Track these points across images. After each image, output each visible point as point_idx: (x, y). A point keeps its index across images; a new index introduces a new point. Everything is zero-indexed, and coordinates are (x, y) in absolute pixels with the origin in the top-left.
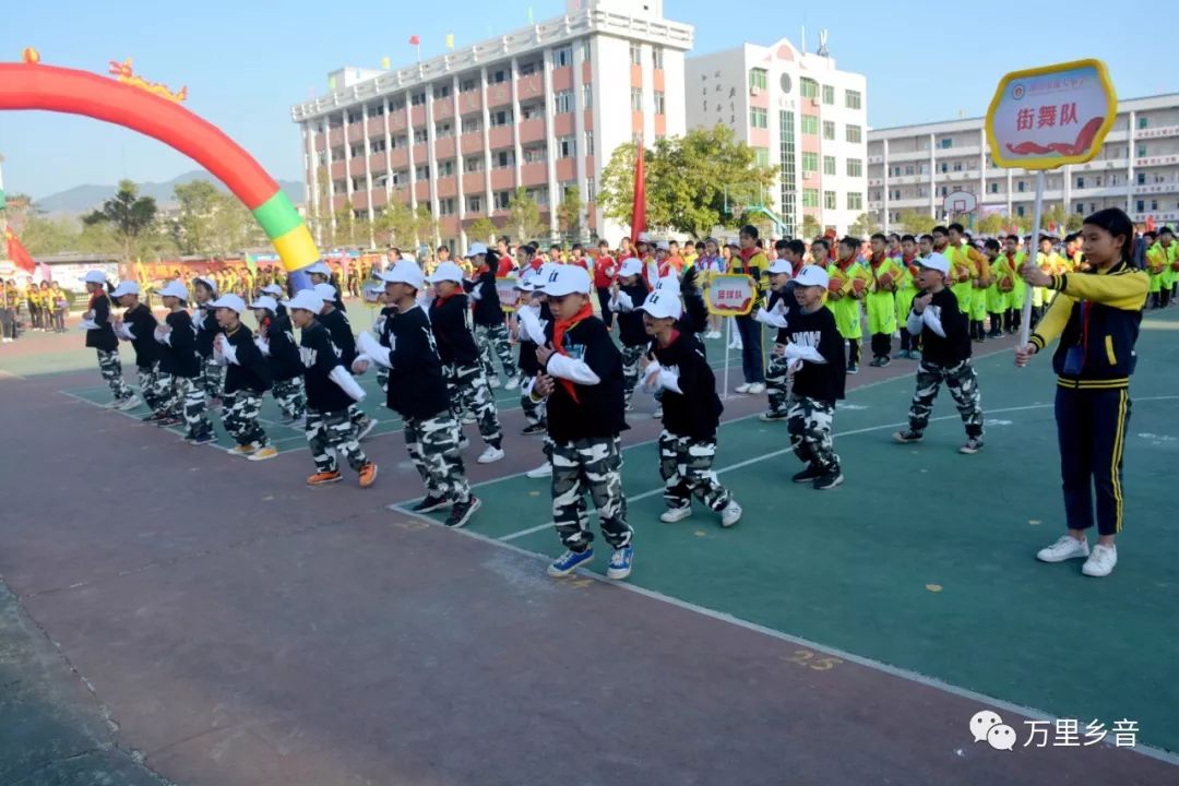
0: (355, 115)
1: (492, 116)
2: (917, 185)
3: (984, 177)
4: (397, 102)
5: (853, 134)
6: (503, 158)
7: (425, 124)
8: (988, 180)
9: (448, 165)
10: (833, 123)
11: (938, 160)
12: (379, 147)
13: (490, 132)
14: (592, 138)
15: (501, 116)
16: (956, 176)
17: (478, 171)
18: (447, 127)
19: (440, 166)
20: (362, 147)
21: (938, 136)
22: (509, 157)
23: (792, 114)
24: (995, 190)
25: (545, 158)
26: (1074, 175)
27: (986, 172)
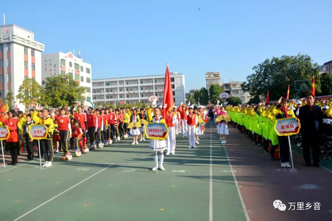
2: (101, 96)
3: (118, 93)
5: (88, 80)
8: (119, 94)
10: (83, 77)
11: (106, 89)
16: (111, 93)
21: (106, 82)
23: (72, 74)
24: (121, 97)
26: (141, 93)
27: (119, 92)
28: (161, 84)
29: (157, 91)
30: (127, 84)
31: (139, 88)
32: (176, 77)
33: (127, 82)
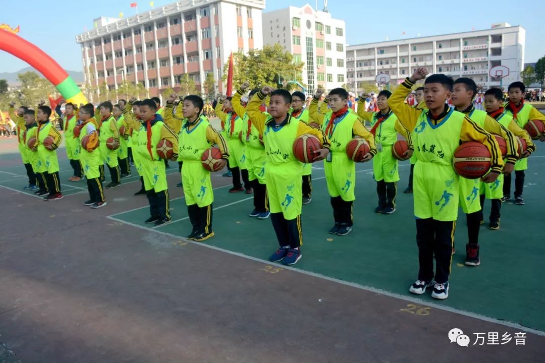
0: (107, 40)
1: (172, 40)
2: (369, 71)
3: (398, 67)
4: (127, 33)
5: (340, 48)
6: (178, 59)
7: (141, 44)
8: (400, 68)
9: (152, 63)
10: (330, 43)
11: (378, 59)
12: (119, 55)
13: (172, 48)
14: (219, 50)
15: (177, 40)
16: (387, 67)
17: (167, 66)
18: (151, 45)
19: (148, 64)
20: (111, 55)
21: (378, 48)
22: (181, 59)
23: (312, 39)
24: (403, 73)
25: (198, 59)
26: (437, 66)
27: (399, 65)
28: (476, 48)
29: (466, 62)
30: (415, 49)
31: (435, 56)
32: (504, 33)
33: (415, 46)
